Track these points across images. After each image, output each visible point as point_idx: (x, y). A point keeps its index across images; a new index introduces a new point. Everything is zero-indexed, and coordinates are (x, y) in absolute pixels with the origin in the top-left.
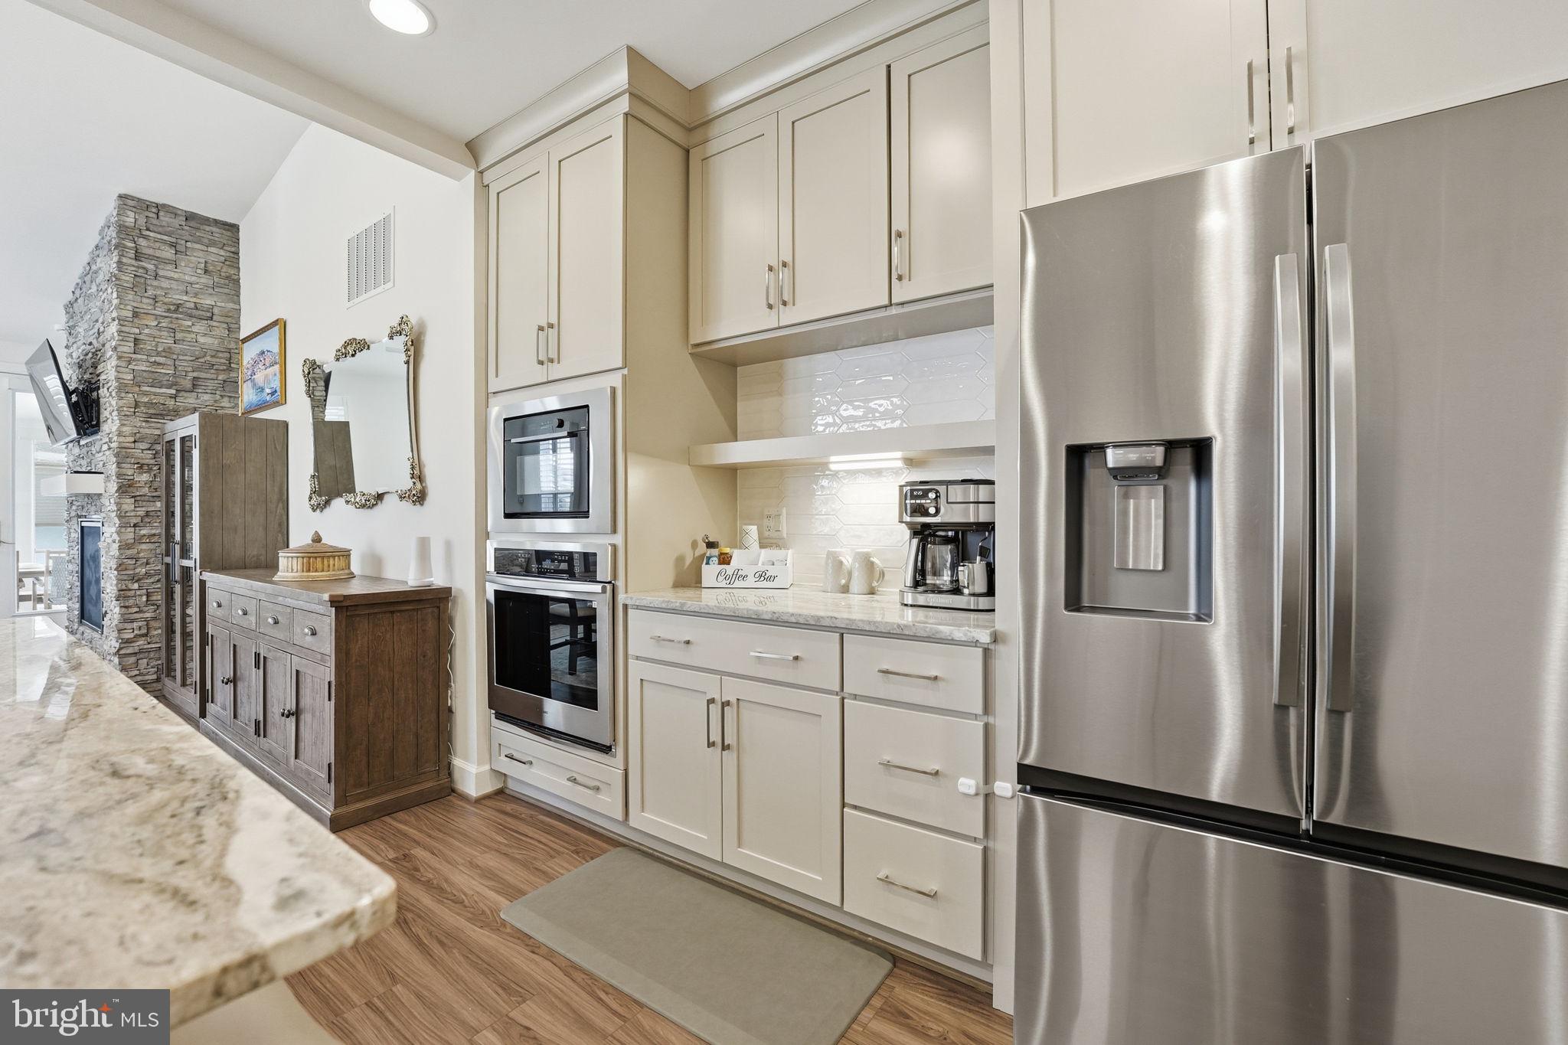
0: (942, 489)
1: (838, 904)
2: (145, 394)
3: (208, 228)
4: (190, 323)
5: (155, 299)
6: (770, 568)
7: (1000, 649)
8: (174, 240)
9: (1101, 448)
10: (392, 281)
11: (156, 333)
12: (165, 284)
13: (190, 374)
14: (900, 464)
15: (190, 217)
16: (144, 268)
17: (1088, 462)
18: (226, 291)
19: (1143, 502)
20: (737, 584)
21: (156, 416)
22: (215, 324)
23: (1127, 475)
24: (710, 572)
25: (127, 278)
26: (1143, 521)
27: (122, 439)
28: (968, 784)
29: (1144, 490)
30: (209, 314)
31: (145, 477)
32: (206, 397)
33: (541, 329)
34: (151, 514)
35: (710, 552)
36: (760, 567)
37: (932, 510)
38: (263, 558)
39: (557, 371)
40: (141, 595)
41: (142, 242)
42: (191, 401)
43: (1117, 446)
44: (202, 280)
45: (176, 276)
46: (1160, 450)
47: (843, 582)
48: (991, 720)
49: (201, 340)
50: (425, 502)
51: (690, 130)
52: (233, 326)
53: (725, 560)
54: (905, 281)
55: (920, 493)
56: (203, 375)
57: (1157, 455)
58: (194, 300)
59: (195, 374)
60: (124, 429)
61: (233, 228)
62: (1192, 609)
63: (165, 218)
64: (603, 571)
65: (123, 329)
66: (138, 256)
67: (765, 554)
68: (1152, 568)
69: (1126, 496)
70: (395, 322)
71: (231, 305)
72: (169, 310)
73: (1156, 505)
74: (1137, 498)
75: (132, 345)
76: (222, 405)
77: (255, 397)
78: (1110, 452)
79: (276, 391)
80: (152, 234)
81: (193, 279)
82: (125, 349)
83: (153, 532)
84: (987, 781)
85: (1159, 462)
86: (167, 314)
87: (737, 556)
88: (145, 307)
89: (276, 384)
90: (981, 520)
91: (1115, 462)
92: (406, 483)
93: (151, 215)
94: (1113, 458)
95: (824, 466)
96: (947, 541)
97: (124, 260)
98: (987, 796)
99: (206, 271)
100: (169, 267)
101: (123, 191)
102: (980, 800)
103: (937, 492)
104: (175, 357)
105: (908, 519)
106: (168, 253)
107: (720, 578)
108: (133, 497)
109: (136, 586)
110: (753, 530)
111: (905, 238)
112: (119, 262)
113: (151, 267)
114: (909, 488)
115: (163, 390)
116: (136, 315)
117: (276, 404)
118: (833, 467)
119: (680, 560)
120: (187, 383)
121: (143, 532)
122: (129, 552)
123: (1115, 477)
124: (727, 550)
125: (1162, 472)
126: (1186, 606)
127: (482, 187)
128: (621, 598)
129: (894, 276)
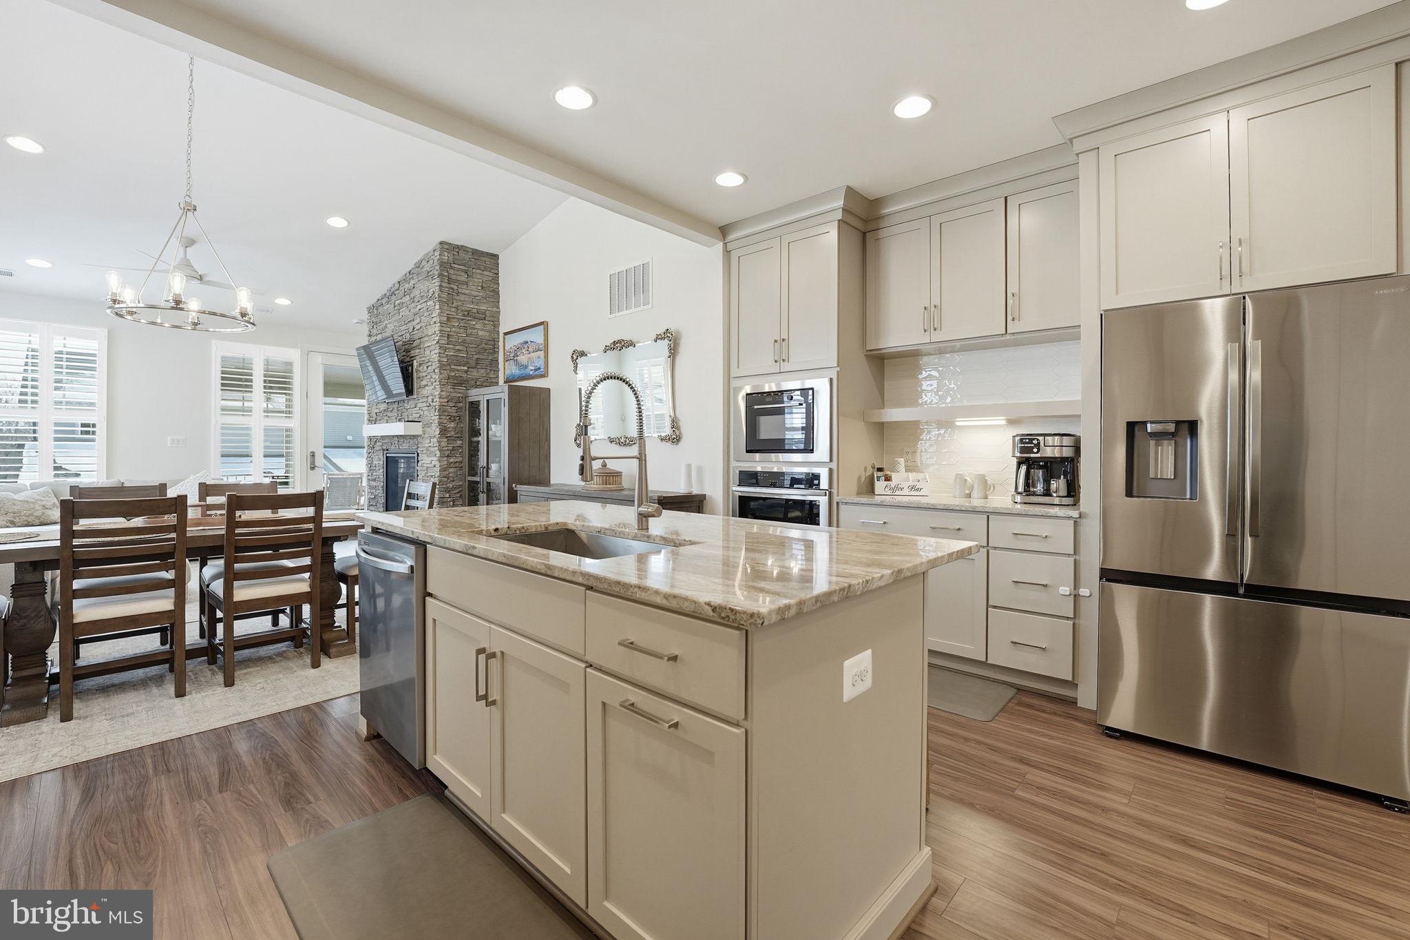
0: (1041, 438)
1: (984, 660)
2: (453, 370)
3: (483, 259)
4: (474, 323)
5: (457, 308)
6: (917, 483)
7: (1083, 521)
8: (466, 268)
9: (1145, 423)
10: (651, 304)
11: (457, 330)
12: (462, 297)
13: (475, 356)
14: (1004, 422)
15: (475, 252)
16: (452, 288)
17: (1136, 428)
18: (492, 300)
19: (1165, 447)
20: (897, 493)
21: (460, 384)
22: (487, 322)
23: (1158, 436)
24: (880, 486)
25: (444, 296)
26: (1165, 456)
27: (442, 400)
28: (1065, 590)
29: (1165, 442)
30: (483, 316)
31: (453, 425)
32: (482, 371)
33: (776, 341)
34: (456, 448)
35: (880, 474)
36: (911, 483)
37: (1035, 450)
38: (538, 478)
39: (785, 367)
40: (450, 502)
41: (451, 271)
42: (475, 374)
43: (1152, 422)
44: (481, 294)
45: (467, 292)
46: (1174, 425)
47: (967, 492)
48: (1077, 557)
49: (481, 333)
50: (680, 443)
51: (866, 221)
52: (496, 324)
53: (888, 479)
54: (1016, 321)
55: (1027, 440)
56: (481, 357)
57: (1172, 428)
58: (476, 307)
59: (477, 356)
60: (443, 393)
61: (495, 257)
62: (1188, 496)
63: (462, 254)
64: (824, 484)
65: (443, 329)
66: (450, 281)
67: (912, 476)
68: (1169, 477)
69: (1157, 445)
70: (661, 331)
71: (495, 309)
72: (464, 315)
73: (1171, 449)
74: (1162, 446)
75: (446, 339)
76: (491, 376)
77: (518, 372)
78: (1149, 425)
79: (540, 369)
80: (456, 266)
81: (476, 293)
82: (443, 342)
83: (456, 460)
84: (1075, 589)
85: (1173, 430)
86: (463, 318)
87: (894, 476)
88: (452, 313)
89: (541, 363)
90: (1064, 456)
91: (1151, 430)
92: (667, 431)
93: (455, 253)
94: (1149, 427)
95: (953, 423)
96: (1041, 467)
97: (444, 284)
98: (1075, 595)
99: (483, 287)
100: (465, 287)
101: (442, 240)
102: (1072, 597)
103: (1038, 440)
104: (467, 345)
105: (1019, 455)
106: (463, 278)
107: (887, 489)
108: (447, 437)
109: (447, 495)
110: (902, 461)
111: (1017, 297)
112: (440, 286)
113: (455, 287)
114: (1019, 438)
115: (462, 368)
116: (449, 319)
117: (542, 376)
118: (958, 424)
119: (859, 478)
120: (473, 363)
121: (452, 460)
122: (445, 473)
123: (1151, 437)
124: (888, 473)
125: (1173, 435)
126: (1185, 495)
127: (727, 253)
128: (836, 499)
129: (1009, 318)
